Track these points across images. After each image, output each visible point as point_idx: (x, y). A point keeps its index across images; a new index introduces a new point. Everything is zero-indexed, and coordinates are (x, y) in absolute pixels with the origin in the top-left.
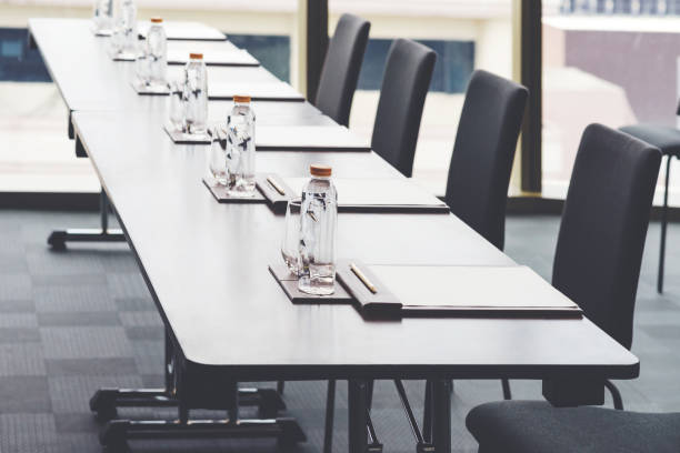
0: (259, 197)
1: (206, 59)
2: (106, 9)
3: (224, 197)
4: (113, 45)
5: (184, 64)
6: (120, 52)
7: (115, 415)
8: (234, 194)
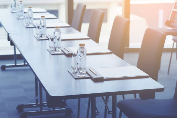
0: (63, 53)
1: (46, 17)
2: (14, 5)
3: (53, 54)
4: (17, 15)
5: (40, 19)
6: (19, 17)
7: (23, 111)
8: (56, 53)
